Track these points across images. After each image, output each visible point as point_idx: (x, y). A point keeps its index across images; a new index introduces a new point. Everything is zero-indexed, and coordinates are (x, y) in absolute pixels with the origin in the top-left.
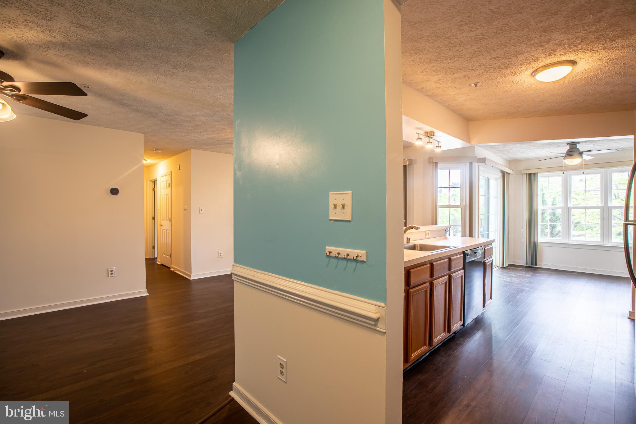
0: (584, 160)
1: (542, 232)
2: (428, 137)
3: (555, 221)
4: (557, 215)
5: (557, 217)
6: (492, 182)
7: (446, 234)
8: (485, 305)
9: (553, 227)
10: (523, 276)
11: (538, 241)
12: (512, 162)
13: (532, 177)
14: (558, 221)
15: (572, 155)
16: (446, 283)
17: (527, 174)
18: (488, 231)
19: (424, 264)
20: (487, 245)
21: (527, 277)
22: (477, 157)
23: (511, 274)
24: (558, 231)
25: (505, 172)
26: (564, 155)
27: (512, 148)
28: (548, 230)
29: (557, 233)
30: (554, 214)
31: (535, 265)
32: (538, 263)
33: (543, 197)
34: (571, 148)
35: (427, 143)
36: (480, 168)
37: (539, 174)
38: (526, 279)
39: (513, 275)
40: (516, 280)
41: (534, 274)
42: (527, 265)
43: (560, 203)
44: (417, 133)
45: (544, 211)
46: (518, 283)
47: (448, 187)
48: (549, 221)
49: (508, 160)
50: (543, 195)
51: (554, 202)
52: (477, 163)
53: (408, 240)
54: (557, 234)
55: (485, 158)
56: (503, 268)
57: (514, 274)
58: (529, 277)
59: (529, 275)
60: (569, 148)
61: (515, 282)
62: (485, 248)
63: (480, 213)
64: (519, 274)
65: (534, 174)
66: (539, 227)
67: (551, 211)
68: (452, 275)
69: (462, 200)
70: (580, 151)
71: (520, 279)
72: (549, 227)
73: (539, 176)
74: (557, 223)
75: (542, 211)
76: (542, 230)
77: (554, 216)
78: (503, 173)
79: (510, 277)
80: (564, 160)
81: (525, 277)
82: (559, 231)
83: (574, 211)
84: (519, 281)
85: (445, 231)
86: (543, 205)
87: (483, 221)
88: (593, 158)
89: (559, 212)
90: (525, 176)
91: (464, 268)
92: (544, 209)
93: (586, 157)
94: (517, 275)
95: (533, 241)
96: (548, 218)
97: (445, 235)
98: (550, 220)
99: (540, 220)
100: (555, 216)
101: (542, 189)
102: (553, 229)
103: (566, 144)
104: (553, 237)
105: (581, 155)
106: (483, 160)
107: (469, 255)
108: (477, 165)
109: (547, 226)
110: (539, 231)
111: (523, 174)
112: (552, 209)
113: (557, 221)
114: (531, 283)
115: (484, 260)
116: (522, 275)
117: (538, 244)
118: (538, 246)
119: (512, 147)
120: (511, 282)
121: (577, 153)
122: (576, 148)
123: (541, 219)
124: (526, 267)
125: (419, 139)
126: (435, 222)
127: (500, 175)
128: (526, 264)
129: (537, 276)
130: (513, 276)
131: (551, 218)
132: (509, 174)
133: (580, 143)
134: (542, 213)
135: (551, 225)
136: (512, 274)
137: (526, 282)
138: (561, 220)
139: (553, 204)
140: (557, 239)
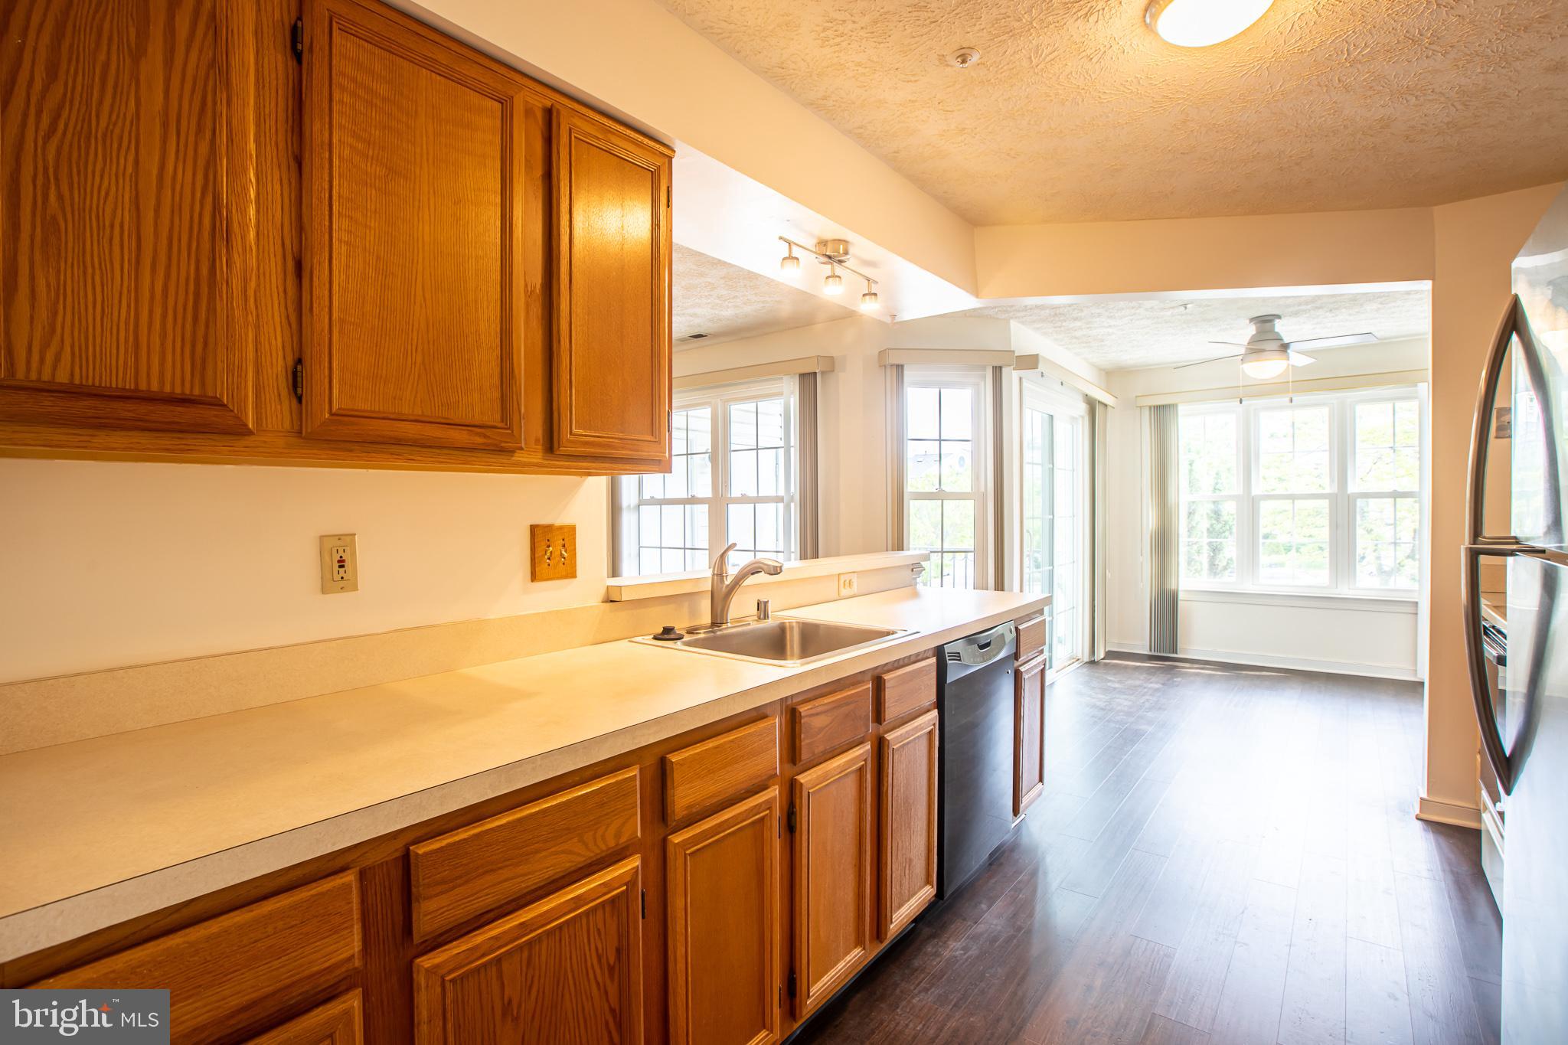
0: (1293, 366)
1: (1189, 562)
2: (830, 257)
3: (1219, 534)
4: (1225, 517)
5: (1226, 523)
6: (1062, 429)
7: (915, 579)
8: (1022, 806)
9: (1215, 550)
10: (1140, 686)
11: (1180, 589)
12: (1113, 375)
13: (1162, 414)
14: (1227, 534)
15: (1264, 351)
16: (861, 771)
17: (1150, 407)
18: (1052, 563)
19: (757, 715)
20: (1029, 617)
21: (1150, 688)
22: (1014, 351)
23: (1110, 681)
24: (1228, 559)
25: (1096, 400)
26: (1242, 351)
27: (1110, 330)
28: (1204, 559)
29: (1225, 564)
30: (1217, 514)
31: (1173, 653)
32: (1178, 648)
33: (1191, 471)
34: (1259, 332)
35: (827, 278)
36: (1025, 384)
37: (1181, 409)
38: (1147, 697)
39: (1117, 685)
40: (1123, 702)
41: (1168, 680)
42: (1153, 653)
43: (1233, 485)
44: (781, 238)
45: (1193, 508)
46: (1126, 709)
47: (942, 438)
48: (1205, 534)
49: (1104, 370)
50: (1191, 465)
51: (1217, 484)
52: (1014, 369)
53: (762, 606)
54: (1225, 568)
55: (1037, 355)
56: (1092, 663)
57: (1120, 682)
58: (1157, 690)
59: (1157, 683)
60: (1254, 332)
61: (1119, 708)
62: (1020, 627)
63: (1026, 514)
64: (1130, 682)
65: (1168, 406)
66: (1183, 549)
67: (1212, 506)
68: (889, 736)
69: (976, 478)
70: (1282, 340)
71: (1132, 698)
72: (1206, 549)
73: (1180, 413)
74: (1225, 537)
75: (1190, 508)
76: (1189, 558)
77: (1218, 520)
78: (1092, 405)
79: (1106, 690)
80: (1242, 364)
81: (1146, 690)
82: (1231, 559)
83: (1265, 507)
84: (1130, 703)
85: (912, 570)
86: (1191, 491)
87: (1037, 538)
88: (1313, 360)
89: (1229, 509)
90: (1146, 412)
91: (940, 704)
92: (1194, 502)
93: (1296, 359)
94: (1127, 683)
95: (1168, 587)
96: (1203, 524)
97: (912, 585)
98: (1208, 529)
99: (1183, 530)
100: (1222, 519)
101: (1190, 449)
102: (1215, 554)
103: (1248, 321)
104: (1215, 574)
105: (1286, 351)
106: (1030, 362)
107: (957, 656)
108: (1016, 374)
109: (1201, 546)
110: (1183, 559)
111: (1141, 407)
112: (1214, 502)
113: (1224, 532)
114: (1160, 708)
115: (1017, 664)
116: (1138, 683)
117: (1181, 596)
118: (1179, 602)
119: (1110, 326)
120: (1108, 707)
121: (1275, 345)
122: (1272, 330)
123: (1187, 529)
124: (1151, 658)
125: (791, 258)
126: (899, 545)
127: (1082, 408)
128: (1151, 650)
129: (1177, 686)
130: (1115, 689)
131: (1212, 525)
132: (1106, 405)
133: (1283, 319)
134: (1190, 513)
135: (1210, 544)
136: (1114, 681)
137: (1147, 705)
138: (1234, 530)
139: (1215, 489)
140: (1228, 582)
